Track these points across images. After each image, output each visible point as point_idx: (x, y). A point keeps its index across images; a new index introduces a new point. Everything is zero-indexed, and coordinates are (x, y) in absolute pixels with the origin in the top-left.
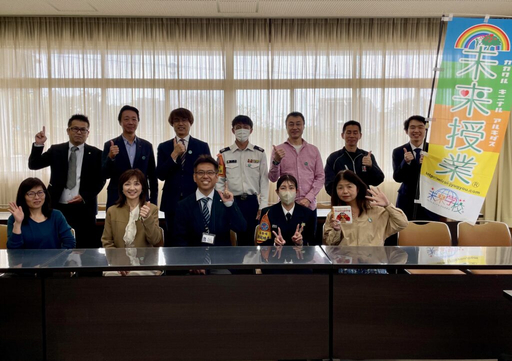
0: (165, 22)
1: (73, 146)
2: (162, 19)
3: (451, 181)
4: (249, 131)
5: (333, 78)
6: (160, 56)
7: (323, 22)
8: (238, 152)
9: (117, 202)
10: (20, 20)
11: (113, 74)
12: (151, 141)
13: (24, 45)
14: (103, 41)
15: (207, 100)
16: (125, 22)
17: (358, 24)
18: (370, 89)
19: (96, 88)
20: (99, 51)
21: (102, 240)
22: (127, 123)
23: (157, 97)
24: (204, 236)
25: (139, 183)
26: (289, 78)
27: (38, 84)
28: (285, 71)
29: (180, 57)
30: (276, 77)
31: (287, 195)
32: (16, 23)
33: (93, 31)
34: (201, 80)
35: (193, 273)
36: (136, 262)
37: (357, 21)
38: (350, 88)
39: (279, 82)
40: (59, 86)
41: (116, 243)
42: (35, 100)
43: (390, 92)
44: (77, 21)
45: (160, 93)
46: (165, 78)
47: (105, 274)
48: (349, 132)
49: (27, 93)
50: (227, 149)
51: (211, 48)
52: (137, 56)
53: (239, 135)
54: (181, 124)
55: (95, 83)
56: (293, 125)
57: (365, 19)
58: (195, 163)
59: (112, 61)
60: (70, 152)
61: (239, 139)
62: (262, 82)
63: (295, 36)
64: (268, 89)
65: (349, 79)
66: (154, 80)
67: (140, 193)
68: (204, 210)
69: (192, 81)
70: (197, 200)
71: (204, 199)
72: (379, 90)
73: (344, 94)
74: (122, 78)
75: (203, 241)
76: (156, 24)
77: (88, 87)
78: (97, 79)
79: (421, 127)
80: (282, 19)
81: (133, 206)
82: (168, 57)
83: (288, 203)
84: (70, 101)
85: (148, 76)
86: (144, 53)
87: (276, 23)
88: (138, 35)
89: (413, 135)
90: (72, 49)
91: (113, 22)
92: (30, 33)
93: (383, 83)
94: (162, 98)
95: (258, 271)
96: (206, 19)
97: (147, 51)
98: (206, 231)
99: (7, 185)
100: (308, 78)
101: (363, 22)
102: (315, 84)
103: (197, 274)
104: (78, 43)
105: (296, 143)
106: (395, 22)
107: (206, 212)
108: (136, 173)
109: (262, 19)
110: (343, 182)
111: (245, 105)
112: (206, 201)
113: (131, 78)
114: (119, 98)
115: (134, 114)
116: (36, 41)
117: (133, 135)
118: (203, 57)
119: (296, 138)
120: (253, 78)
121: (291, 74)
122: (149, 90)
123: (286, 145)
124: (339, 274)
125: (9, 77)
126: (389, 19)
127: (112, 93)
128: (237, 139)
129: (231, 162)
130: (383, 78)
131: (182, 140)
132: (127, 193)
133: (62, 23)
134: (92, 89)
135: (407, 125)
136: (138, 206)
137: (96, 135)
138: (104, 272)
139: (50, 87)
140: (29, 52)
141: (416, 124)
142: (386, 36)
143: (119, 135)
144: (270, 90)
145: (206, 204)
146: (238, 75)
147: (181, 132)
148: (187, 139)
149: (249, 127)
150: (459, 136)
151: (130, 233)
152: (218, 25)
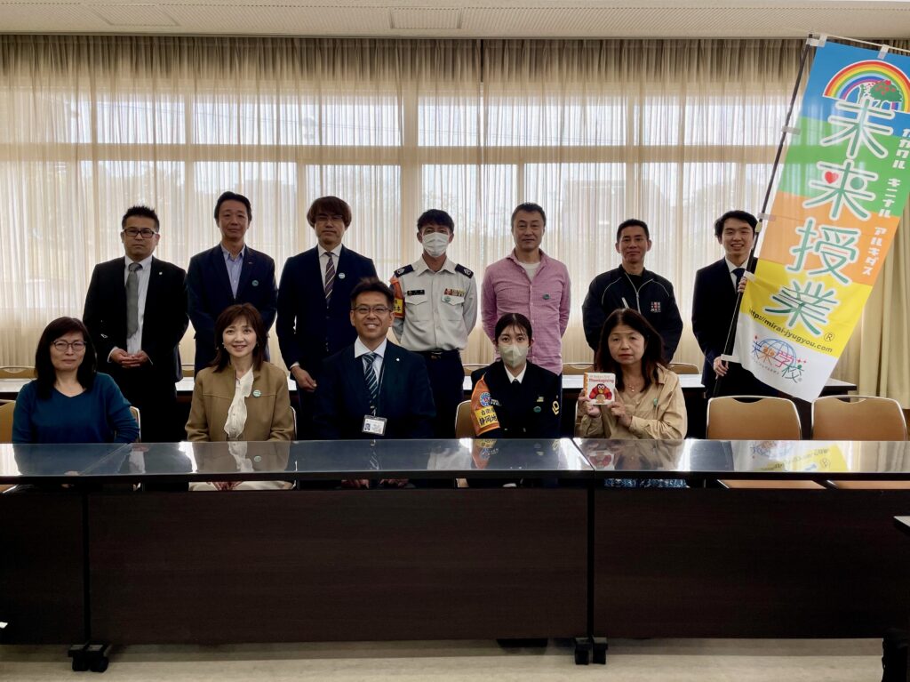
0: (297, 44)
1: (132, 262)
2: (292, 40)
3: (789, 328)
4: (448, 236)
5: (593, 144)
6: (289, 106)
7: (576, 47)
8: (427, 275)
9: (212, 363)
10: (42, 42)
11: (205, 136)
12: (271, 254)
13: (50, 85)
14: (189, 77)
15: (371, 183)
16: (227, 45)
17: (637, 50)
18: (657, 164)
19: (177, 161)
20: (180, 96)
21: (186, 428)
22: (227, 222)
23: (282, 179)
24: (368, 421)
25: (250, 328)
26: (515, 144)
27: (73, 154)
28: (509, 132)
29: (324, 107)
30: (492, 143)
31: (512, 352)
32: (36, 46)
33: (171, 59)
34: (361, 148)
35: (347, 486)
36: (247, 466)
37: (635, 44)
38: (622, 161)
39: (498, 151)
40: (112, 158)
41: (211, 433)
42: (68, 181)
43: (693, 169)
44: (142, 43)
45: (288, 170)
46: (298, 144)
47: (192, 488)
48: (627, 239)
49: (55, 170)
50: (409, 269)
51: (378, 92)
52: (248, 105)
53: (431, 244)
54: (329, 224)
55: (174, 152)
56: (526, 226)
57: (649, 41)
58: (353, 292)
59: (204, 114)
60: (127, 273)
61: (431, 251)
62: (468, 151)
63: (526, 70)
64: (479, 163)
65: (621, 147)
66: (278, 147)
67: (252, 347)
68: (367, 375)
69: (345, 148)
70: (356, 356)
71: (368, 356)
72: (674, 166)
73: (612, 172)
74: (221, 143)
75: (365, 430)
76: (281, 49)
77: (162, 160)
78: (178, 145)
79: (745, 230)
80: (504, 41)
81: (242, 370)
82: (303, 107)
83: (514, 365)
84: (130, 185)
85: (267, 140)
86: (261, 101)
87: (493, 47)
88: (249, 70)
89: (732, 245)
90: (134, 91)
91: (206, 45)
92: (61, 63)
93: (680, 154)
94: (292, 181)
95: (462, 482)
96: (370, 40)
97: (266, 97)
98: (370, 413)
99: (18, 331)
100: (548, 144)
101: (645, 46)
102: (560, 155)
103: (355, 487)
104: (144, 80)
105: (528, 260)
106: (702, 46)
107: (370, 377)
108: (245, 310)
109: (467, 41)
110: (622, 329)
111: (438, 193)
112: (371, 358)
113: (237, 143)
114: (216, 179)
115: (242, 207)
116: (71, 78)
117: (239, 244)
118: (365, 108)
119: (528, 250)
120: (451, 145)
121: (519, 138)
122: (270, 164)
123: (509, 262)
124: (606, 487)
125: (23, 140)
126: (691, 41)
127: (204, 169)
128: (425, 251)
129: (414, 293)
130: (681, 144)
131: (329, 254)
132: (230, 347)
133: (117, 45)
134: (170, 162)
135: (719, 227)
136: (251, 370)
137: (176, 246)
138: (191, 484)
139: (95, 159)
140: (59, 99)
141: (736, 225)
142: (686, 71)
143: (215, 245)
144: (482, 166)
145: (370, 364)
146: (426, 139)
147: (328, 238)
148: (337, 251)
149: (448, 230)
150: (813, 250)
151: (236, 416)
152: (392, 50)
